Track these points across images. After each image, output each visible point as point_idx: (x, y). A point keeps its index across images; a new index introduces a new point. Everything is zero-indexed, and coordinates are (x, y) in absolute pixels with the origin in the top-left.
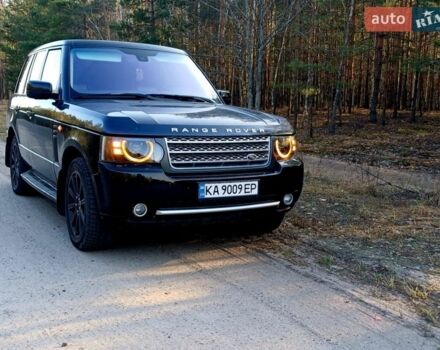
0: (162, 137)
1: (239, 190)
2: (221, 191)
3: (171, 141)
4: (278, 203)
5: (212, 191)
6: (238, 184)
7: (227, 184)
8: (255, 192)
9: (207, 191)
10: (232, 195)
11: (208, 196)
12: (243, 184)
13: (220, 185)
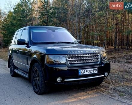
0: (65, 55)
1: (91, 72)
2: (86, 72)
3: (68, 56)
4: (103, 76)
5: (83, 72)
6: (91, 69)
7: (88, 70)
8: (97, 72)
9: (81, 72)
10: (89, 73)
11: (82, 74)
12: (93, 69)
13: (85, 70)
